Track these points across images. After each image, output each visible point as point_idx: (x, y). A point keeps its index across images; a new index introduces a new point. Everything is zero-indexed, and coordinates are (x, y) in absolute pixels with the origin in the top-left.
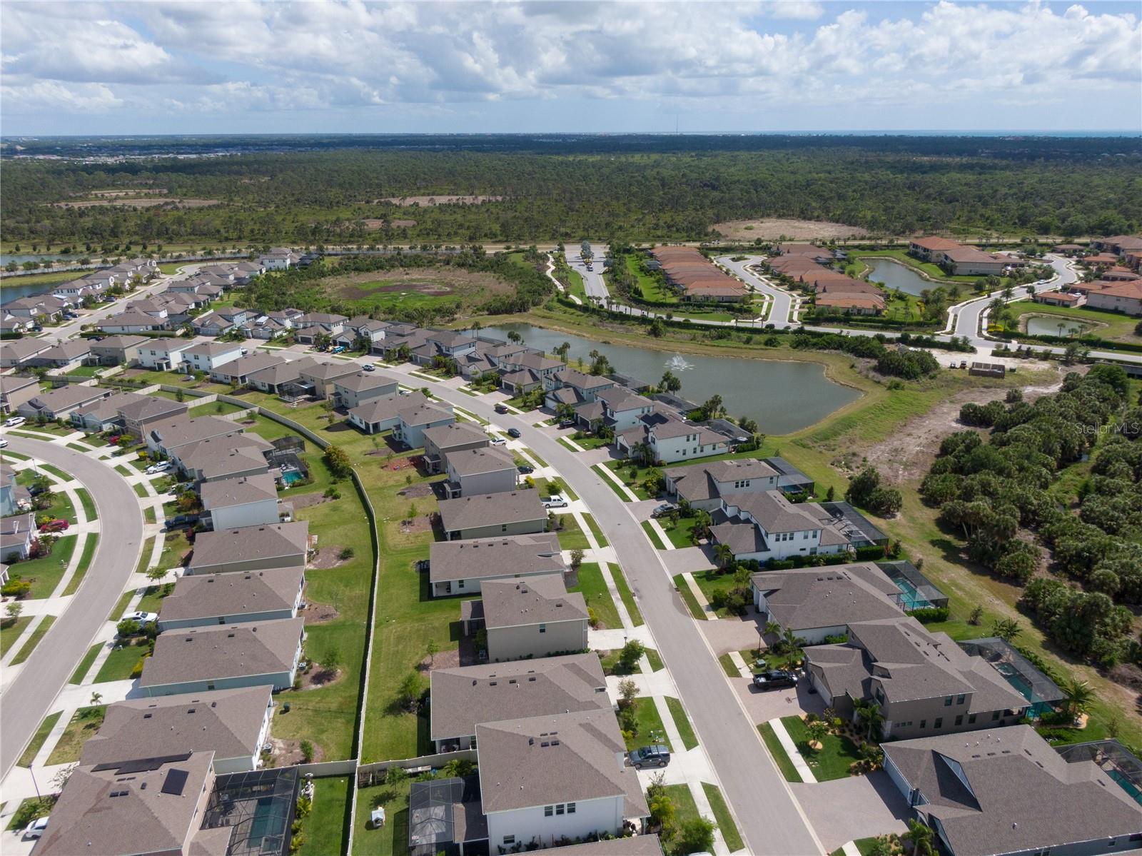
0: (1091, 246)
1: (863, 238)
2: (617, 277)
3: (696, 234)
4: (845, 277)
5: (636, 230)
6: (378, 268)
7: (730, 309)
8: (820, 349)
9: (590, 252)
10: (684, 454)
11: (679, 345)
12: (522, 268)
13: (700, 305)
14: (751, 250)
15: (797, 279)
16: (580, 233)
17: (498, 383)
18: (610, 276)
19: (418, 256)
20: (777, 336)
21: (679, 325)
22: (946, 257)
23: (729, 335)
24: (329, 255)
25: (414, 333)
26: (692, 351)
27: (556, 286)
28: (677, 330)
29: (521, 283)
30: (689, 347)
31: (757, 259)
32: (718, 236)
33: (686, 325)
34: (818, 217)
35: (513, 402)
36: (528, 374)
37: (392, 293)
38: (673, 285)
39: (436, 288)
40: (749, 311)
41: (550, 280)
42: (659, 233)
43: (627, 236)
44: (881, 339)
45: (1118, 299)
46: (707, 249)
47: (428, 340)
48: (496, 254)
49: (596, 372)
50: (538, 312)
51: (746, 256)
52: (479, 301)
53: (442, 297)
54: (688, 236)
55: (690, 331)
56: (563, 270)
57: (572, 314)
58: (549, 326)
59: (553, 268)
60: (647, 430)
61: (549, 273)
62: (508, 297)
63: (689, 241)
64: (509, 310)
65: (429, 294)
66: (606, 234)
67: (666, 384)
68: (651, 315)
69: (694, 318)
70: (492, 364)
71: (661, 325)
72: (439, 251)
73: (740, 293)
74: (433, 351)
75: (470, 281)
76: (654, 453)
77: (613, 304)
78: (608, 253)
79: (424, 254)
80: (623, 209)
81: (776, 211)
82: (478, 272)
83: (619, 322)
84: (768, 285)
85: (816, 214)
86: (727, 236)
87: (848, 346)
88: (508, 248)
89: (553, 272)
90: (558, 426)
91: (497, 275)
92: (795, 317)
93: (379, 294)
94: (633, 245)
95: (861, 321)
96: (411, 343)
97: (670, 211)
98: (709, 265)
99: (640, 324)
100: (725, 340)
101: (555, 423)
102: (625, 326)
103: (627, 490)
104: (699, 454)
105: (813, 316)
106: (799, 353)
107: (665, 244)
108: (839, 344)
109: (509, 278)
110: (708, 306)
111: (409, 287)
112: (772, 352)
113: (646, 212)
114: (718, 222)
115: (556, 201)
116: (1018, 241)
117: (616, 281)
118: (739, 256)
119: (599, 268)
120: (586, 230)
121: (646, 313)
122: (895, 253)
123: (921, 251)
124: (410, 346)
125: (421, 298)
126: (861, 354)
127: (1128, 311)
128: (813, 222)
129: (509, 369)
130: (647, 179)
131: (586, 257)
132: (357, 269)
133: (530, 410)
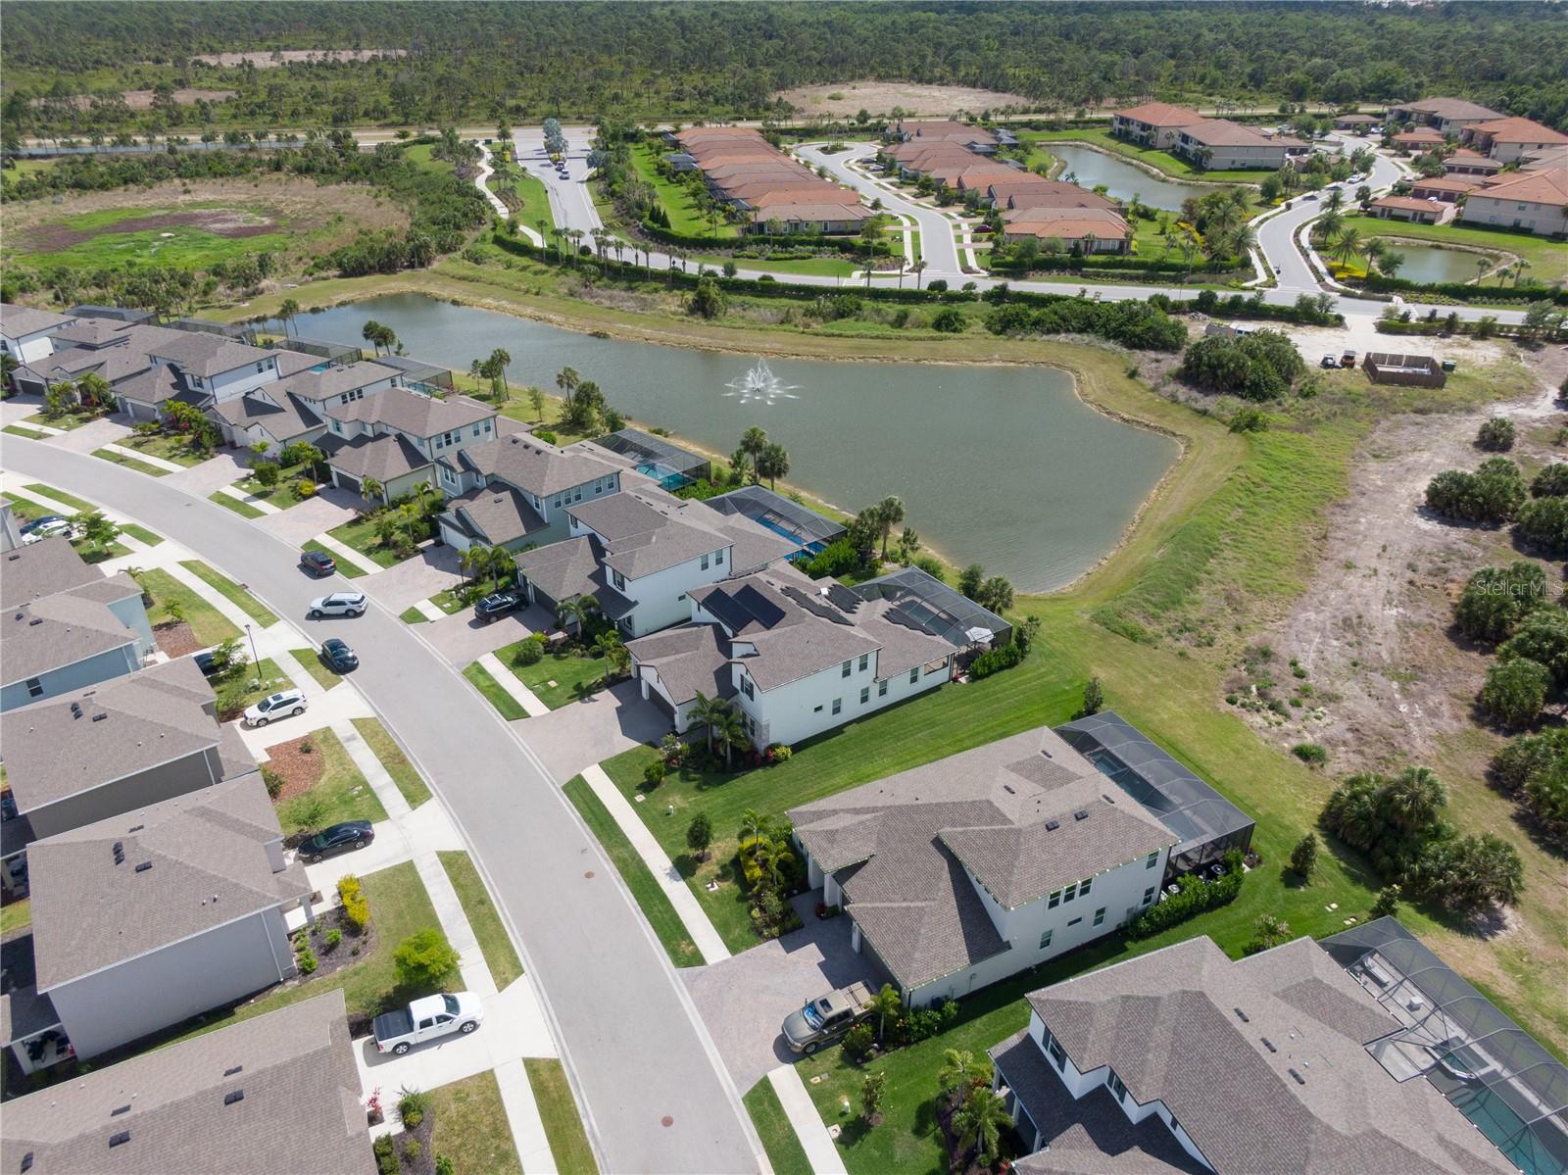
0: (1389, 117)
1: (1026, 111)
2: (614, 187)
3: (751, 106)
4: (1031, 177)
5: (645, 102)
6: (126, 182)
7: (845, 248)
8: (1048, 332)
9: (560, 139)
10: (837, 710)
11: (759, 335)
12: (426, 174)
13: (786, 241)
14: (851, 132)
15: (952, 183)
16: (544, 107)
17: (321, 473)
18: (602, 186)
19: (218, 155)
20: (956, 307)
21: (749, 288)
22: (1185, 138)
23: (859, 308)
24: (32, 157)
25: (124, 340)
26: (789, 349)
27: (492, 208)
28: (748, 299)
29: (421, 203)
30: (780, 340)
31: (870, 149)
32: (789, 111)
33: (766, 289)
34: (942, 78)
35: (357, 530)
36: (393, 448)
37: (139, 235)
38: (726, 201)
39: (242, 219)
40: (883, 252)
41: (481, 197)
42: (685, 105)
43: (628, 112)
44: (1162, 303)
45: (1522, 205)
46: (776, 131)
47: (153, 359)
48: (380, 148)
49: (575, 424)
50: (450, 267)
51: (846, 144)
52: (327, 243)
53: (246, 241)
54: (736, 112)
55: (777, 302)
56: (506, 175)
57: (524, 269)
58: (472, 299)
59: (490, 171)
60: (724, 645)
61: (480, 184)
62: (390, 234)
63: (741, 119)
64: (388, 264)
65: (222, 234)
66: (591, 108)
67: (749, 459)
68: (691, 268)
69: (779, 271)
70: (309, 418)
71: (714, 291)
72: (264, 144)
73: (855, 214)
74: (162, 387)
75: (318, 203)
76: (750, 725)
77: (609, 244)
78: (596, 141)
79: (235, 151)
80: (619, 69)
81: (872, 69)
82: (338, 183)
83: (624, 284)
84: (898, 195)
85: (937, 72)
86: (803, 110)
87: (1104, 326)
88: (403, 135)
89: (489, 179)
90: (470, 613)
91: (375, 189)
92: (972, 262)
93: (109, 238)
94: (642, 127)
95: (1104, 265)
96: (113, 365)
97: (699, 70)
98: (783, 158)
99: (670, 289)
100: (851, 320)
101: (465, 604)
102: (637, 294)
103: (678, 894)
104: (876, 702)
105: (1009, 259)
106: (1010, 344)
107: (699, 124)
108: (1088, 320)
109: (398, 193)
110: (802, 243)
111: (181, 221)
112: (953, 343)
113: (659, 72)
114: (781, 87)
115: (503, 55)
116: (1276, 111)
117: (613, 194)
118: (832, 143)
119: (580, 170)
120: (554, 100)
121: (679, 263)
122: (1089, 134)
123: (1136, 130)
124: (108, 375)
125: (201, 243)
126: (1136, 343)
127: (1537, 229)
128: (934, 86)
129: (347, 433)
130: (655, 21)
131: (554, 148)
132: (80, 186)
133: (398, 558)
